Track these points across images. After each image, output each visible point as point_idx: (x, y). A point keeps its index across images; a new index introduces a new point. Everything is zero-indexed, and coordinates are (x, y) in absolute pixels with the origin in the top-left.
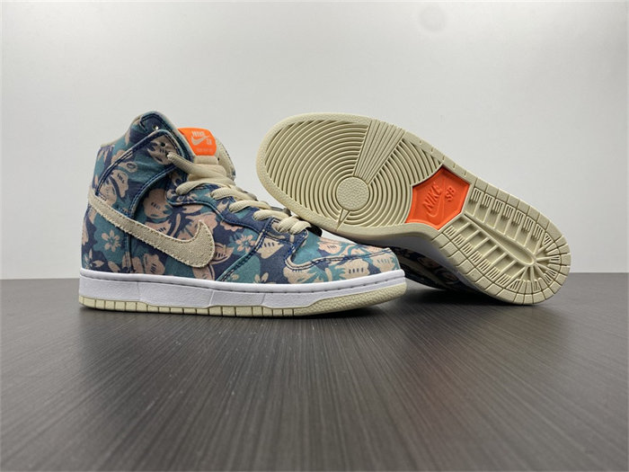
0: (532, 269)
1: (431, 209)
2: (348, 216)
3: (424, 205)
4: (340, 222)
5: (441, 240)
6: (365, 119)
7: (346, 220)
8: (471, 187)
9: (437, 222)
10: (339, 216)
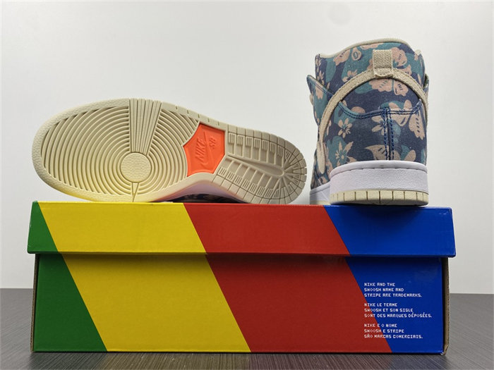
0: (284, 179)
1: (202, 159)
2: (139, 187)
3: (196, 157)
4: (134, 195)
5: (218, 180)
6: (124, 101)
7: (138, 191)
8: (226, 133)
9: (211, 168)
10: (131, 191)
